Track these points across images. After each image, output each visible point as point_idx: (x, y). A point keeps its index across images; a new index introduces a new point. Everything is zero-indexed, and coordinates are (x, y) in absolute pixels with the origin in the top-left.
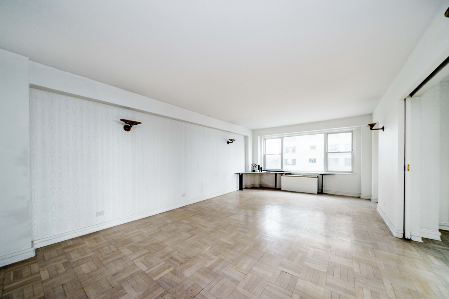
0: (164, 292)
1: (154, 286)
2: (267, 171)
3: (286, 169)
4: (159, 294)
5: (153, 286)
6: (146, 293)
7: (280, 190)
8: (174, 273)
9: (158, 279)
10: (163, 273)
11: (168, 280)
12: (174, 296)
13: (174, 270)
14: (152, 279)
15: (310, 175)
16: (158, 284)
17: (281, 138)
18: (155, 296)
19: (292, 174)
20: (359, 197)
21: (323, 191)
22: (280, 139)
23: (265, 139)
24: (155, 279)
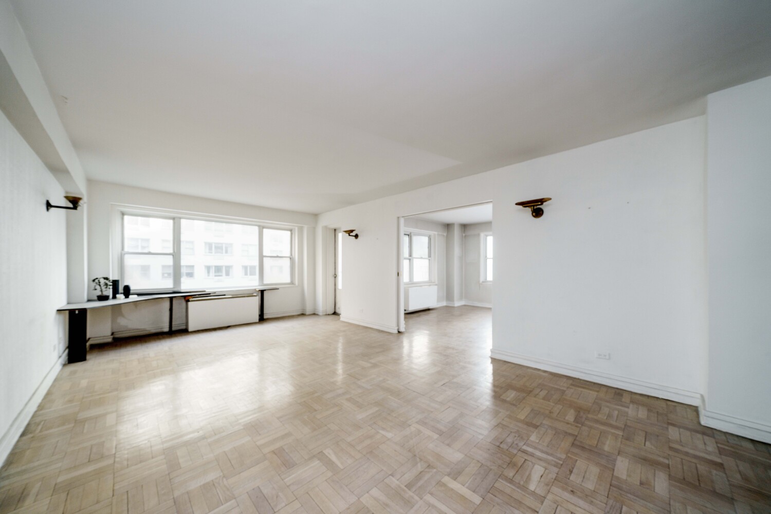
0: (502, 479)
1: (495, 496)
2: (139, 295)
3: (187, 285)
4: (509, 485)
5: (496, 499)
6: (513, 505)
7: (184, 331)
8: (456, 474)
9: (478, 495)
10: (459, 492)
11: (476, 479)
12: (505, 466)
13: (449, 475)
14: (478, 506)
15: (241, 293)
16: (489, 492)
17: (174, 219)
18: (514, 490)
19: (211, 295)
20: (303, 315)
21: (263, 316)
22: (171, 222)
23: (123, 214)
24: (477, 499)
